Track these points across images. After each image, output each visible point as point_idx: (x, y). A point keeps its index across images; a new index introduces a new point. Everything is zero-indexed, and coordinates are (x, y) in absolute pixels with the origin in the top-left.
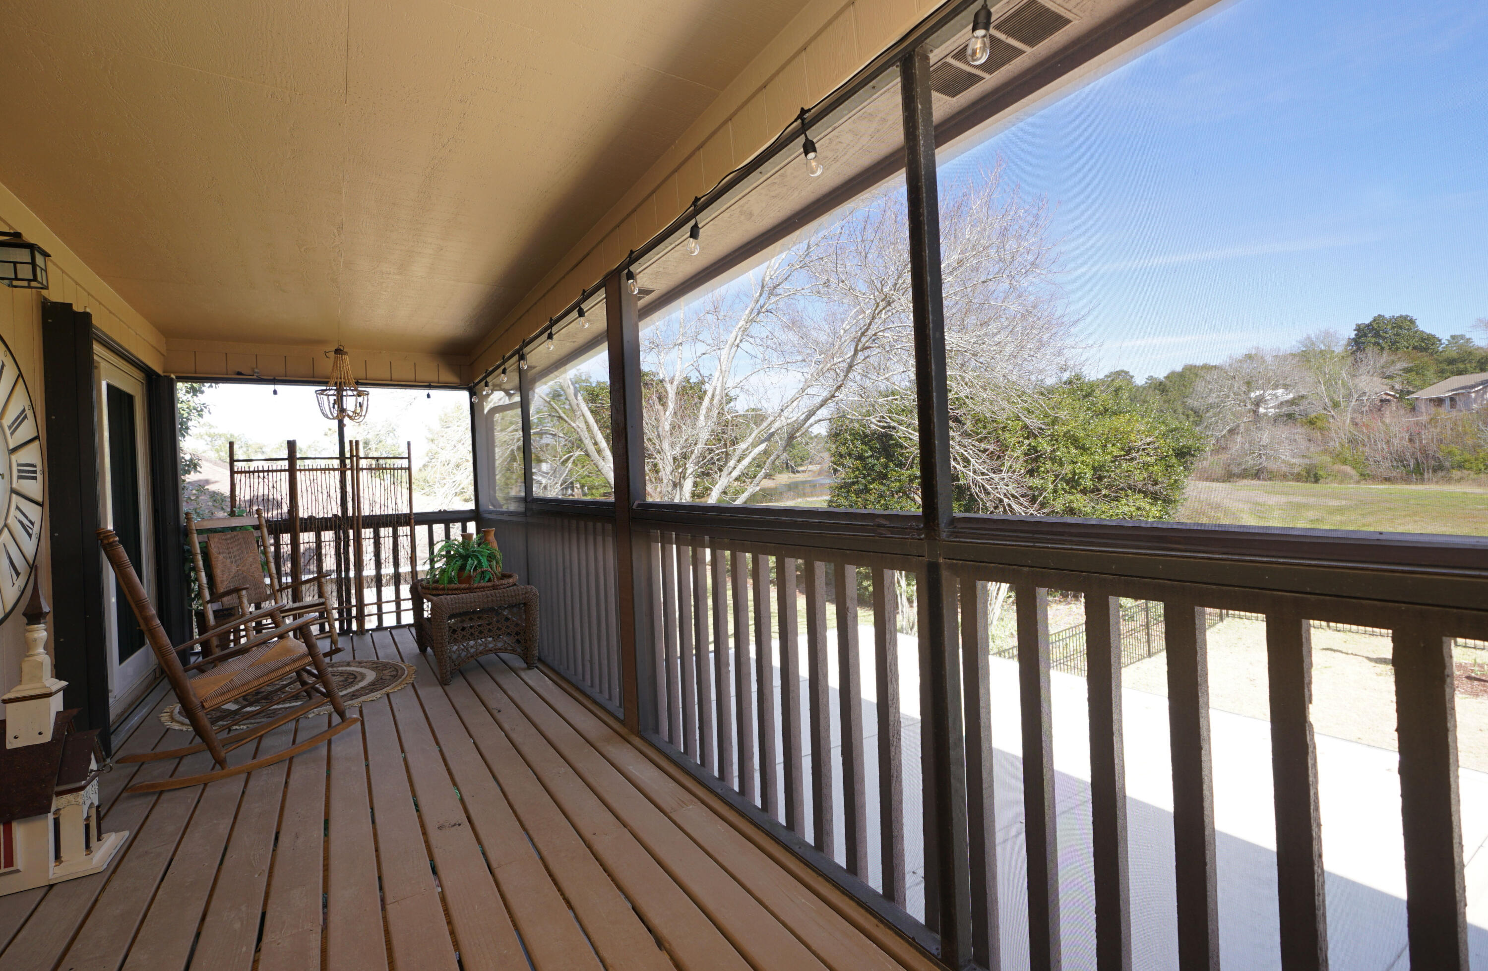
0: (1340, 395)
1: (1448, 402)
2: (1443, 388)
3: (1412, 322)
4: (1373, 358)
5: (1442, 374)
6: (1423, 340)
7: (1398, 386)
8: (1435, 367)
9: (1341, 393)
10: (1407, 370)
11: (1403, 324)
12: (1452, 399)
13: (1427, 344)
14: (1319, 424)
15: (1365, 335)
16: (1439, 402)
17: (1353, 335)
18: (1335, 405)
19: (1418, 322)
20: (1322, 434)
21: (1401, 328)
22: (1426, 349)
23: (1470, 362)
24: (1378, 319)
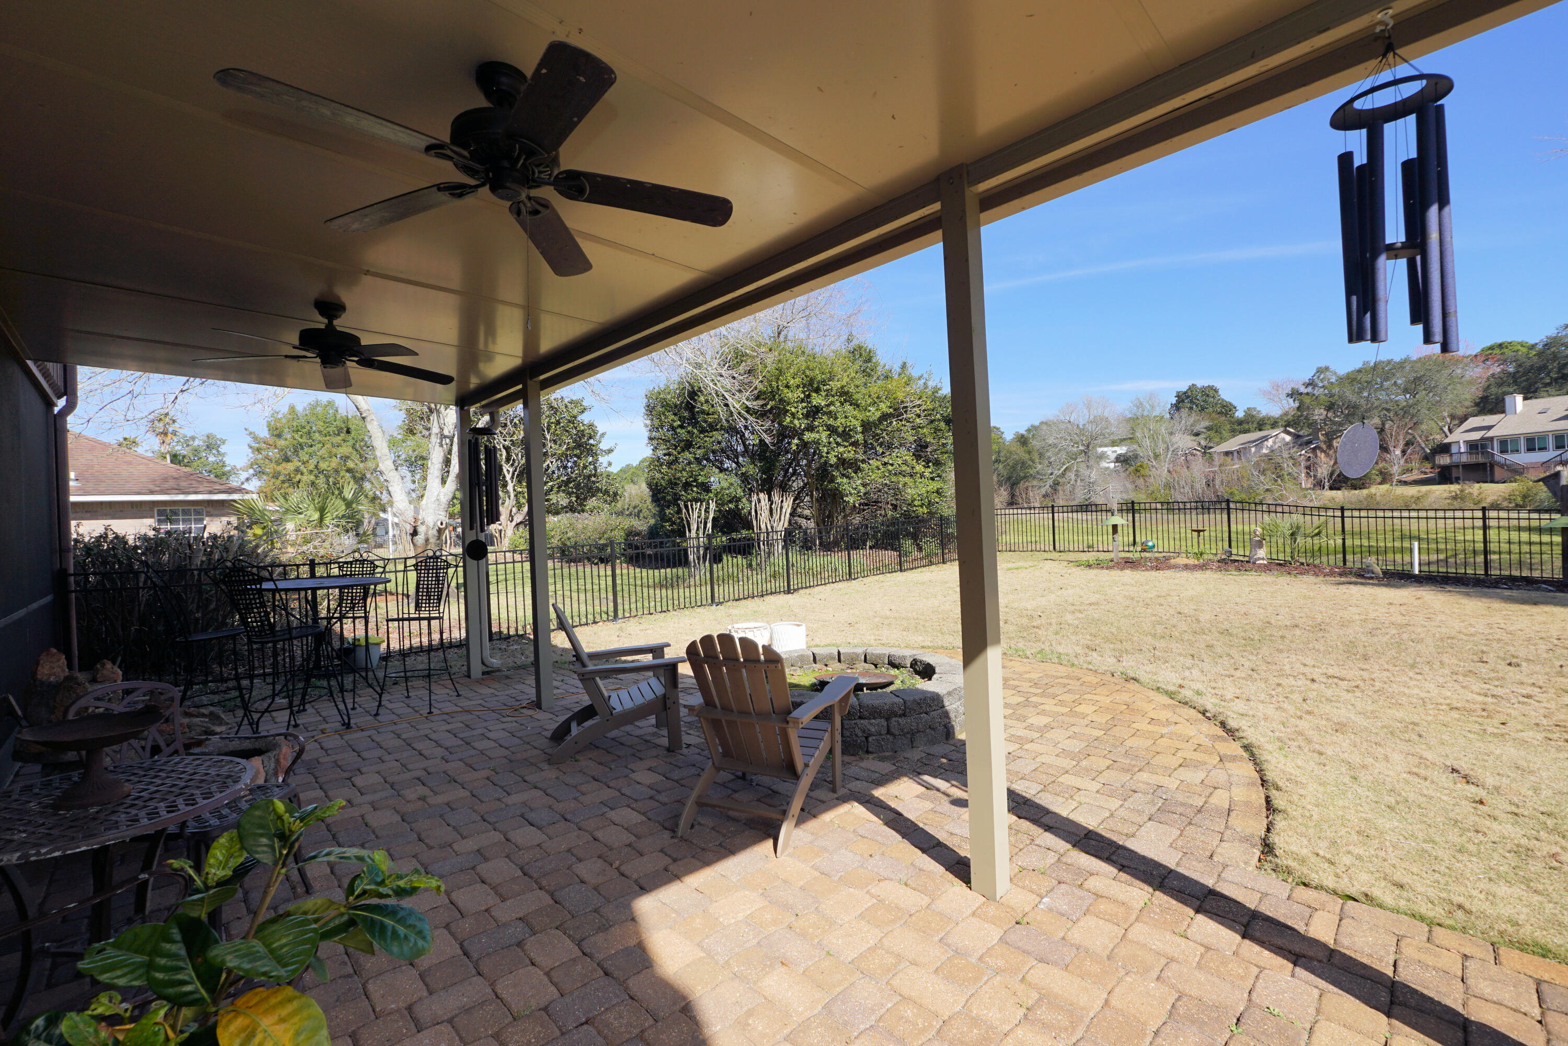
0: (1161, 449)
1: (1235, 454)
2: (1233, 444)
3: (1216, 391)
4: (1187, 418)
5: (1234, 433)
6: (1223, 406)
7: (1203, 443)
8: (1229, 426)
9: (1163, 446)
10: (1209, 429)
11: (1210, 392)
12: (1238, 452)
13: (1227, 409)
14: (1142, 472)
15: (1183, 401)
16: (1227, 453)
17: (1174, 400)
18: (1156, 456)
19: (1220, 392)
20: (1146, 481)
21: (1208, 396)
22: (1226, 414)
23: (1253, 423)
24: (1192, 388)
